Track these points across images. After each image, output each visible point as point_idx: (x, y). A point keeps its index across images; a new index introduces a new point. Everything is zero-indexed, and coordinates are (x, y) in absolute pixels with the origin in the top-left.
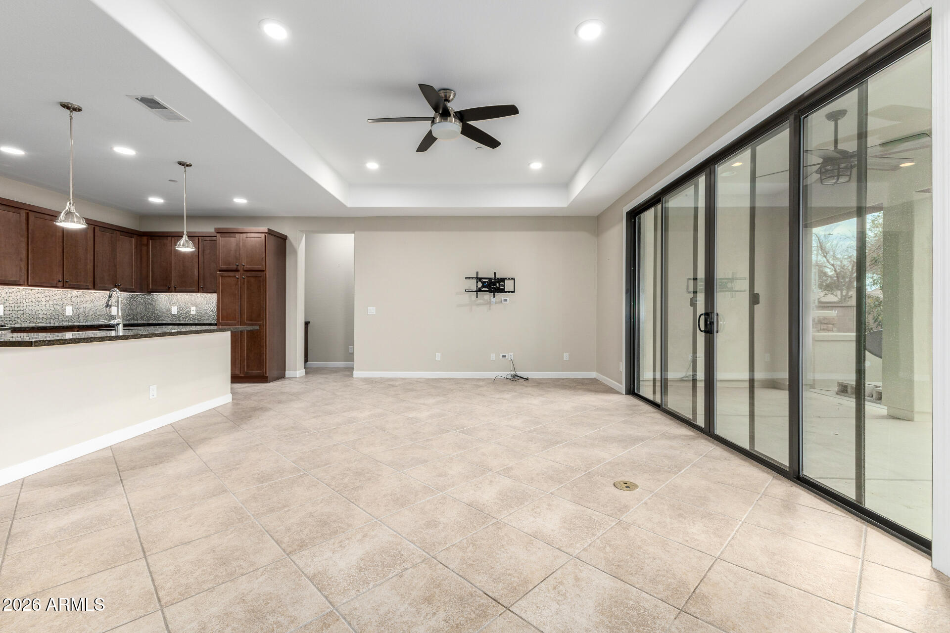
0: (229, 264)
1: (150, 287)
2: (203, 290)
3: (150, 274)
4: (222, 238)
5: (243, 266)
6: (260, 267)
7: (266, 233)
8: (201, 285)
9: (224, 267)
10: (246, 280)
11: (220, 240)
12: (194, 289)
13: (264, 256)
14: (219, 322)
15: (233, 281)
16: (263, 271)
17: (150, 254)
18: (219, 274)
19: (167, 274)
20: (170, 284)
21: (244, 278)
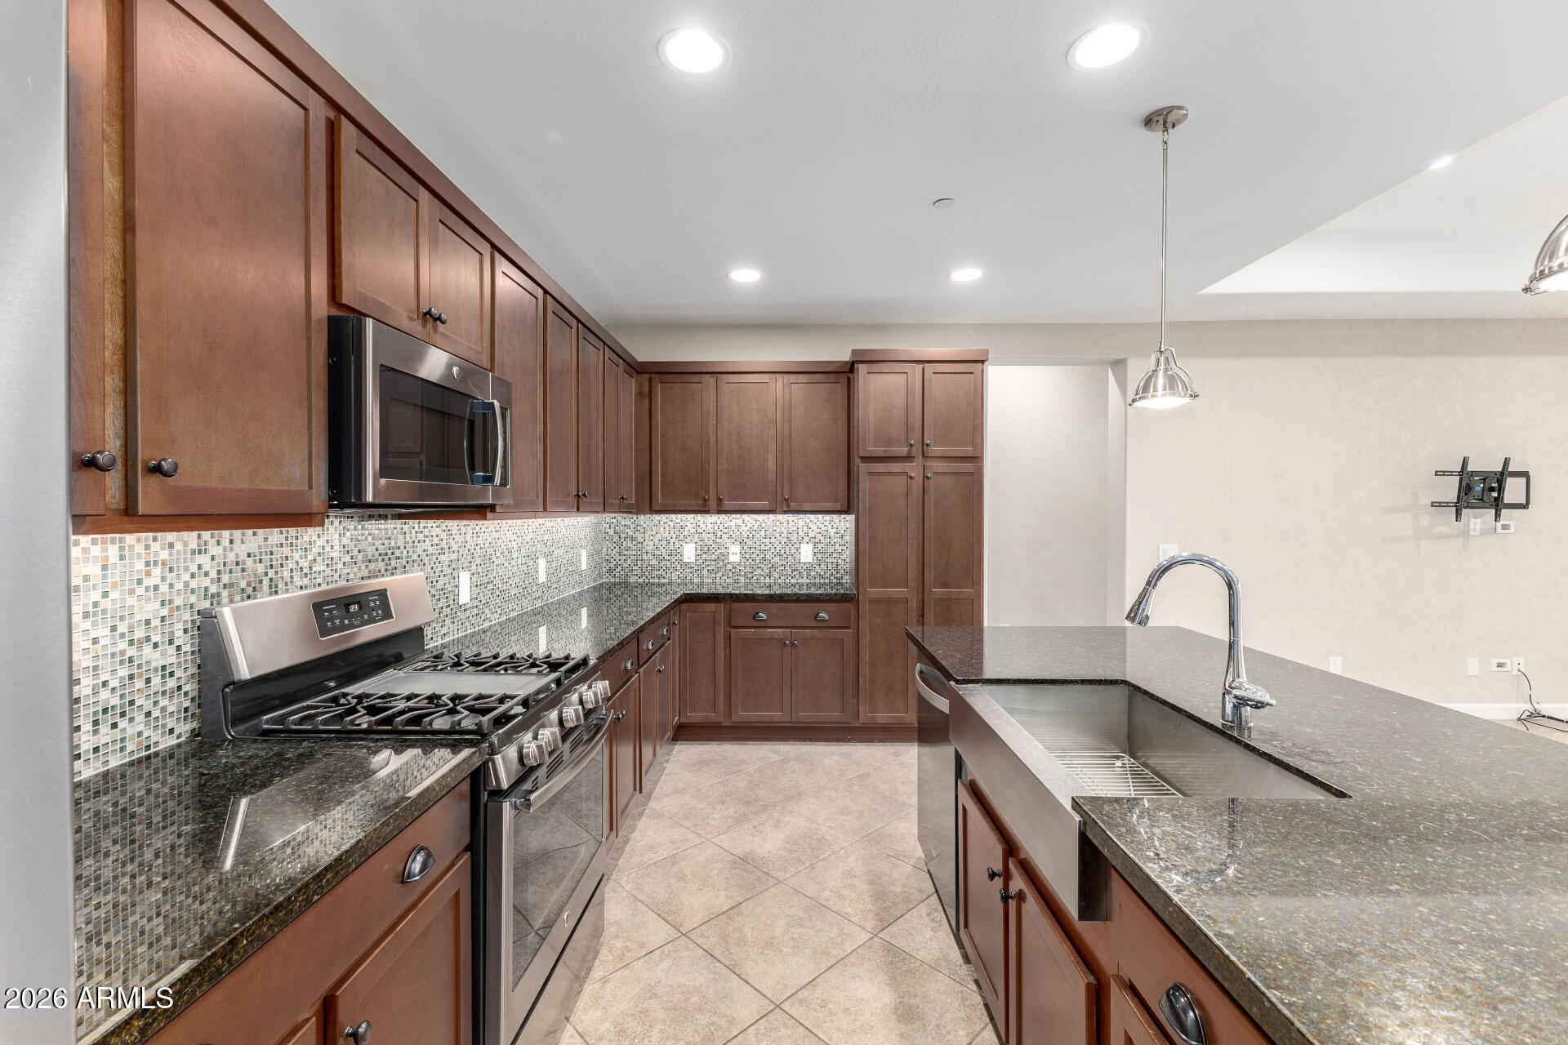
0: (889, 442)
1: (659, 498)
2: (788, 506)
3: (658, 468)
4: (870, 375)
5: (925, 447)
6: (969, 450)
7: (983, 362)
8: (783, 494)
9: (878, 451)
10: (932, 482)
11: (865, 381)
12: (764, 504)
13: (979, 422)
14: (860, 590)
15: (899, 484)
16: (977, 459)
17: (659, 416)
18: (863, 468)
19: (700, 466)
20: (707, 491)
21: (928, 478)
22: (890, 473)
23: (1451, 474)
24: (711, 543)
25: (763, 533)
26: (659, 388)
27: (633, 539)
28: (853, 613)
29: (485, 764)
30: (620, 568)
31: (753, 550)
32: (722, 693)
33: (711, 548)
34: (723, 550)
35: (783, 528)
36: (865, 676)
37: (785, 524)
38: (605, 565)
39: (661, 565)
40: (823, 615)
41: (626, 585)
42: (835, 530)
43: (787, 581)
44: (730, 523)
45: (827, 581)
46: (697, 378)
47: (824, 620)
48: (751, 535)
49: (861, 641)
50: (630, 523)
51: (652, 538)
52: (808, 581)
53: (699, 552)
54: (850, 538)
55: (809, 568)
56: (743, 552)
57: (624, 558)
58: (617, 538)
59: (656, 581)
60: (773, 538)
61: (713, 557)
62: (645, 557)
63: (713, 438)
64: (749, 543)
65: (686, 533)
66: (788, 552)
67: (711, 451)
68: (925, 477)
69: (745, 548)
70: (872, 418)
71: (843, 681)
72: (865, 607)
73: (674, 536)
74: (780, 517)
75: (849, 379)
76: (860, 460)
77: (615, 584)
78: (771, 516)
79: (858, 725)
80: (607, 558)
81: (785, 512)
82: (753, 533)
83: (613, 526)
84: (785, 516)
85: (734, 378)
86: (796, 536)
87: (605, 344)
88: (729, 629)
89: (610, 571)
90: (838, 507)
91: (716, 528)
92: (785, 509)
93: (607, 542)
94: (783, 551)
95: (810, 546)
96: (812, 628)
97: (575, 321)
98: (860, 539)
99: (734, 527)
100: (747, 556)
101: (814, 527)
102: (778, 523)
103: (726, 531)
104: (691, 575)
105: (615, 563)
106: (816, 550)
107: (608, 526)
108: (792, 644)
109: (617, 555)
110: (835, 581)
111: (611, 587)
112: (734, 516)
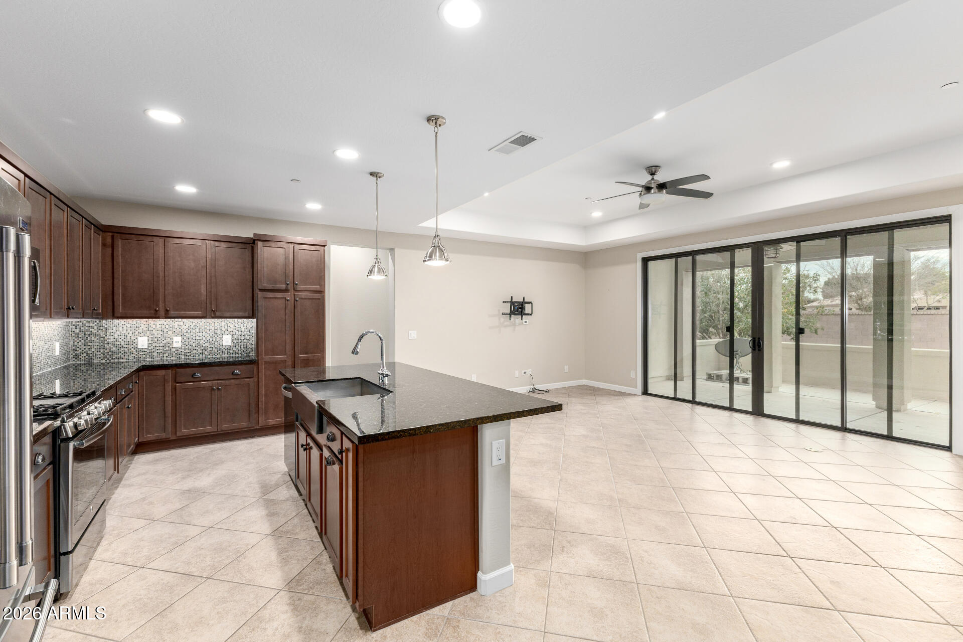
0: (275, 282)
1: (120, 310)
2: (215, 314)
3: (119, 291)
4: (265, 248)
5: (295, 285)
6: (318, 288)
7: (324, 246)
8: (211, 307)
9: (269, 286)
10: (299, 303)
11: (262, 250)
12: (199, 313)
13: (323, 274)
14: (260, 357)
15: (280, 304)
16: (321, 292)
17: (119, 259)
18: (260, 294)
19: (152, 290)
20: (158, 306)
21: (296, 300)
22: (276, 298)
23: (508, 302)
24: (159, 336)
25: (197, 330)
26: (119, 243)
27: (96, 335)
28: (255, 369)
29: (60, 426)
30: (85, 354)
31: (190, 339)
32: (170, 421)
33: (159, 339)
34: (169, 340)
35: (211, 327)
36: (262, 402)
37: (213, 325)
38: (71, 352)
39: (120, 350)
40: (237, 372)
41: (91, 364)
42: (245, 327)
43: (214, 356)
44: (174, 324)
45: (240, 355)
46: (150, 238)
47: (239, 375)
48: (189, 331)
49: (260, 384)
50: (93, 325)
51: (112, 334)
52: (228, 356)
53: (150, 342)
54: (254, 331)
55: (229, 348)
56: (183, 341)
57: (89, 347)
58: (83, 335)
59: (116, 361)
60: (204, 332)
61: (161, 345)
62: (106, 346)
63: (162, 274)
64: (187, 336)
65: (140, 331)
66: (214, 340)
67: (161, 282)
68: (295, 300)
69: (185, 338)
70: (265, 269)
71: (249, 405)
72: (262, 367)
73: (131, 333)
74: (209, 320)
75: (252, 247)
76: (258, 291)
77: (80, 365)
78: (203, 320)
79: (258, 428)
80: (73, 348)
81: (213, 318)
82: (191, 330)
83: (78, 327)
84: (213, 320)
85: (177, 241)
86: (220, 331)
87: (83, 217)
88: (175, 384)
89: (76, 356)
90: (247, 314)
91: (163, 327)
92: (213, 316)
93: (73, 338)
94: (211, 340)
95: (229, 336)
96: (230, 379)
97: (66, 207)
98: (259, 331)
99: (176, 326)
100: (187, 343)
101: (232, 326)
102: (208, 324)
103: (171, 329)
104: (144, 356)
105: (80, 351)
106: (233, 338)
107: (74, 327)
108: (218, 389)
109: (83, 346)
110: (245, 355)
111: (77, 368)
112: (176, 320)
